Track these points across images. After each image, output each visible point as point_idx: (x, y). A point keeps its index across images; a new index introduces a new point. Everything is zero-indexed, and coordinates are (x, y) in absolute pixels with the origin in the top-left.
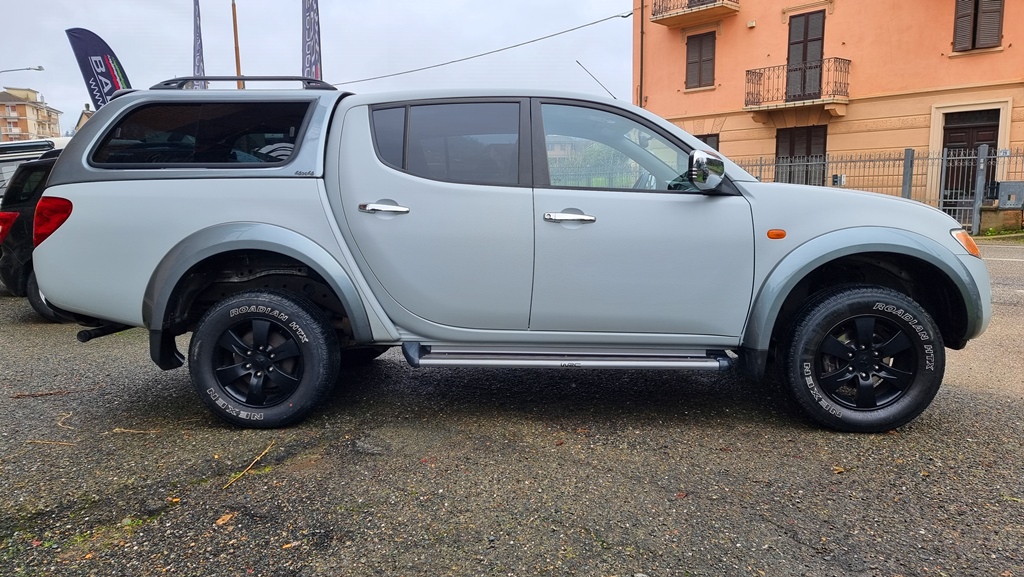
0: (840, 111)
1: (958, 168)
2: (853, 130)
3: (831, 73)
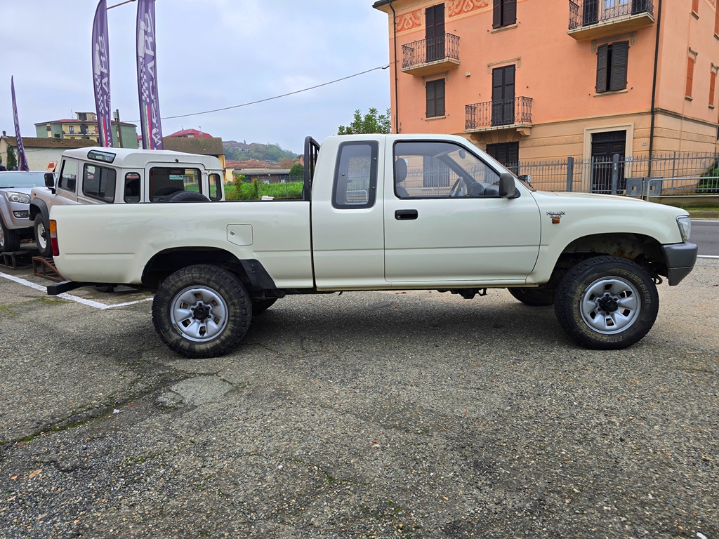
0: (526, 132)
1: (601, 169)
2: (536, 144)
3: (520, 107)
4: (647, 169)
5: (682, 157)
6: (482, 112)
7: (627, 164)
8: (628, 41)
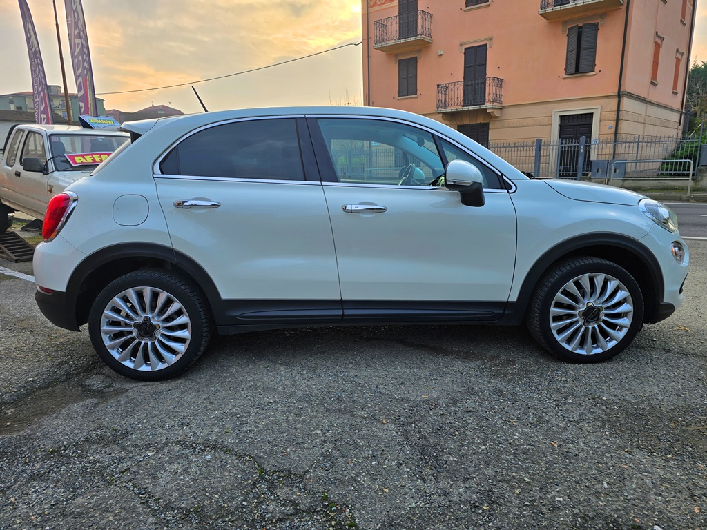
0: (497, 113)
1: (568, 151)
2: (505, 126)
3: (491, 87)
4: (612, 151)
5: (646, 140)
6: (453, 92)
7: (593, 146)
8: (598, 23)
